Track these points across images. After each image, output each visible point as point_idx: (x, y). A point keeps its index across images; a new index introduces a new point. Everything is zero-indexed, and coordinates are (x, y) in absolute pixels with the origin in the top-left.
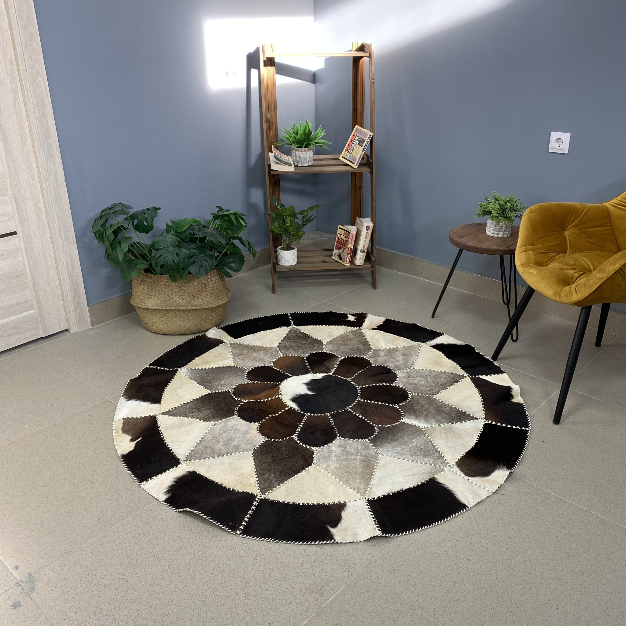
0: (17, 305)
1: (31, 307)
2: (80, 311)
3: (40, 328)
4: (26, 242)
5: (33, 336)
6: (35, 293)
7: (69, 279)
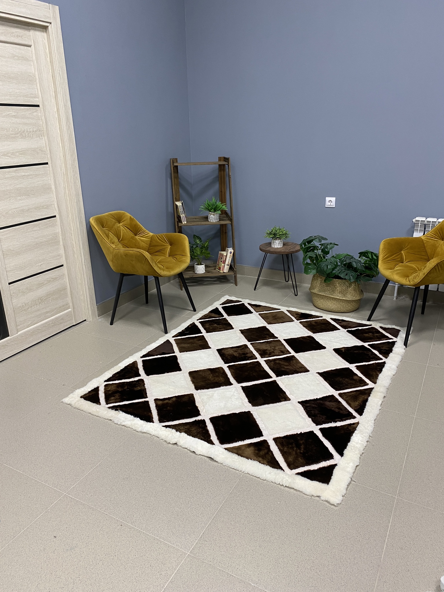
0: (63, 306)
1: (69, 308)
2: (93, 308)
3: (74, 319)
4: (68, 270)
5: (70, 324)
6: (72, 299)
7: (88, 290)
